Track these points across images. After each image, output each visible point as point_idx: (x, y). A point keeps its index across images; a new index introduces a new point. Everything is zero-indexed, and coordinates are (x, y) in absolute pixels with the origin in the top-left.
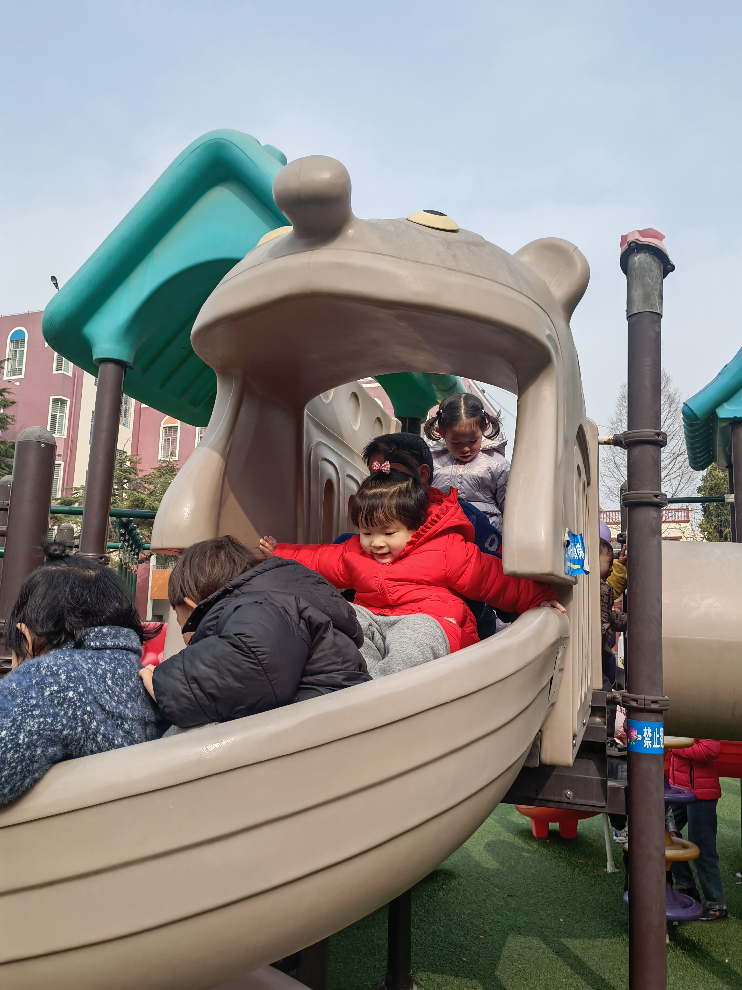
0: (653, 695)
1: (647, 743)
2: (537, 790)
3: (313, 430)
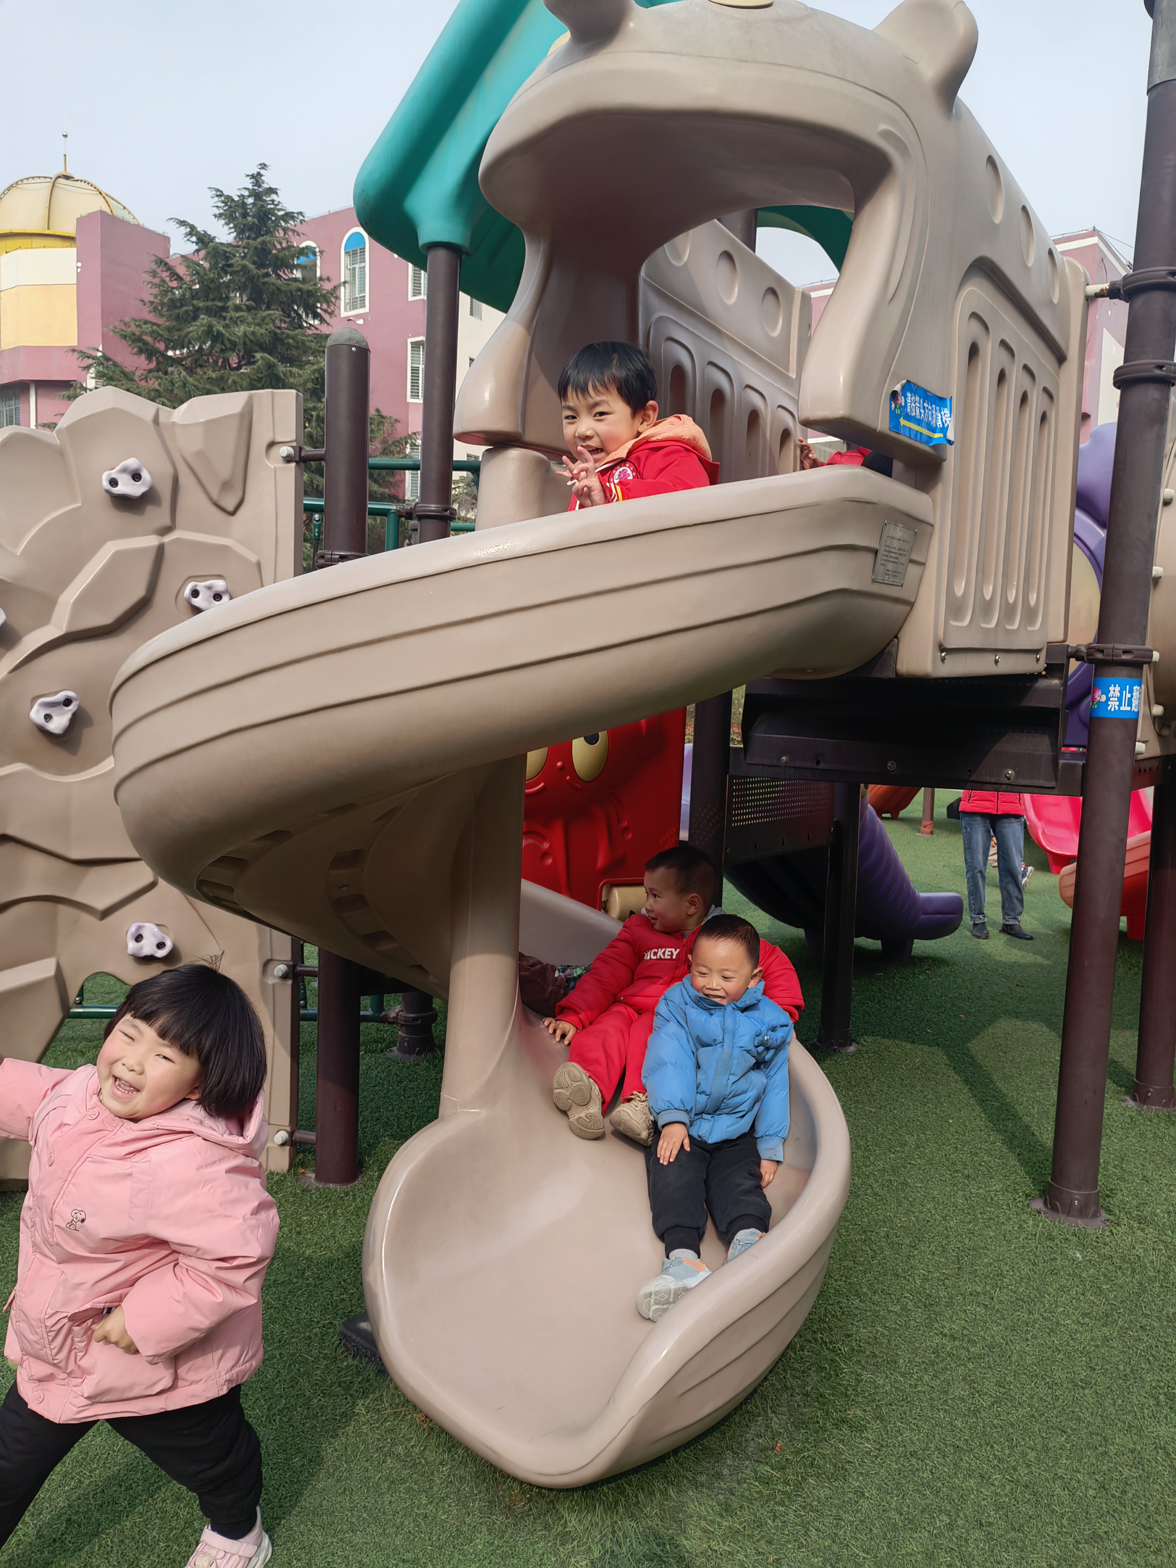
1: (1113, 705)
2: (970, 771)
3: (655, 301)
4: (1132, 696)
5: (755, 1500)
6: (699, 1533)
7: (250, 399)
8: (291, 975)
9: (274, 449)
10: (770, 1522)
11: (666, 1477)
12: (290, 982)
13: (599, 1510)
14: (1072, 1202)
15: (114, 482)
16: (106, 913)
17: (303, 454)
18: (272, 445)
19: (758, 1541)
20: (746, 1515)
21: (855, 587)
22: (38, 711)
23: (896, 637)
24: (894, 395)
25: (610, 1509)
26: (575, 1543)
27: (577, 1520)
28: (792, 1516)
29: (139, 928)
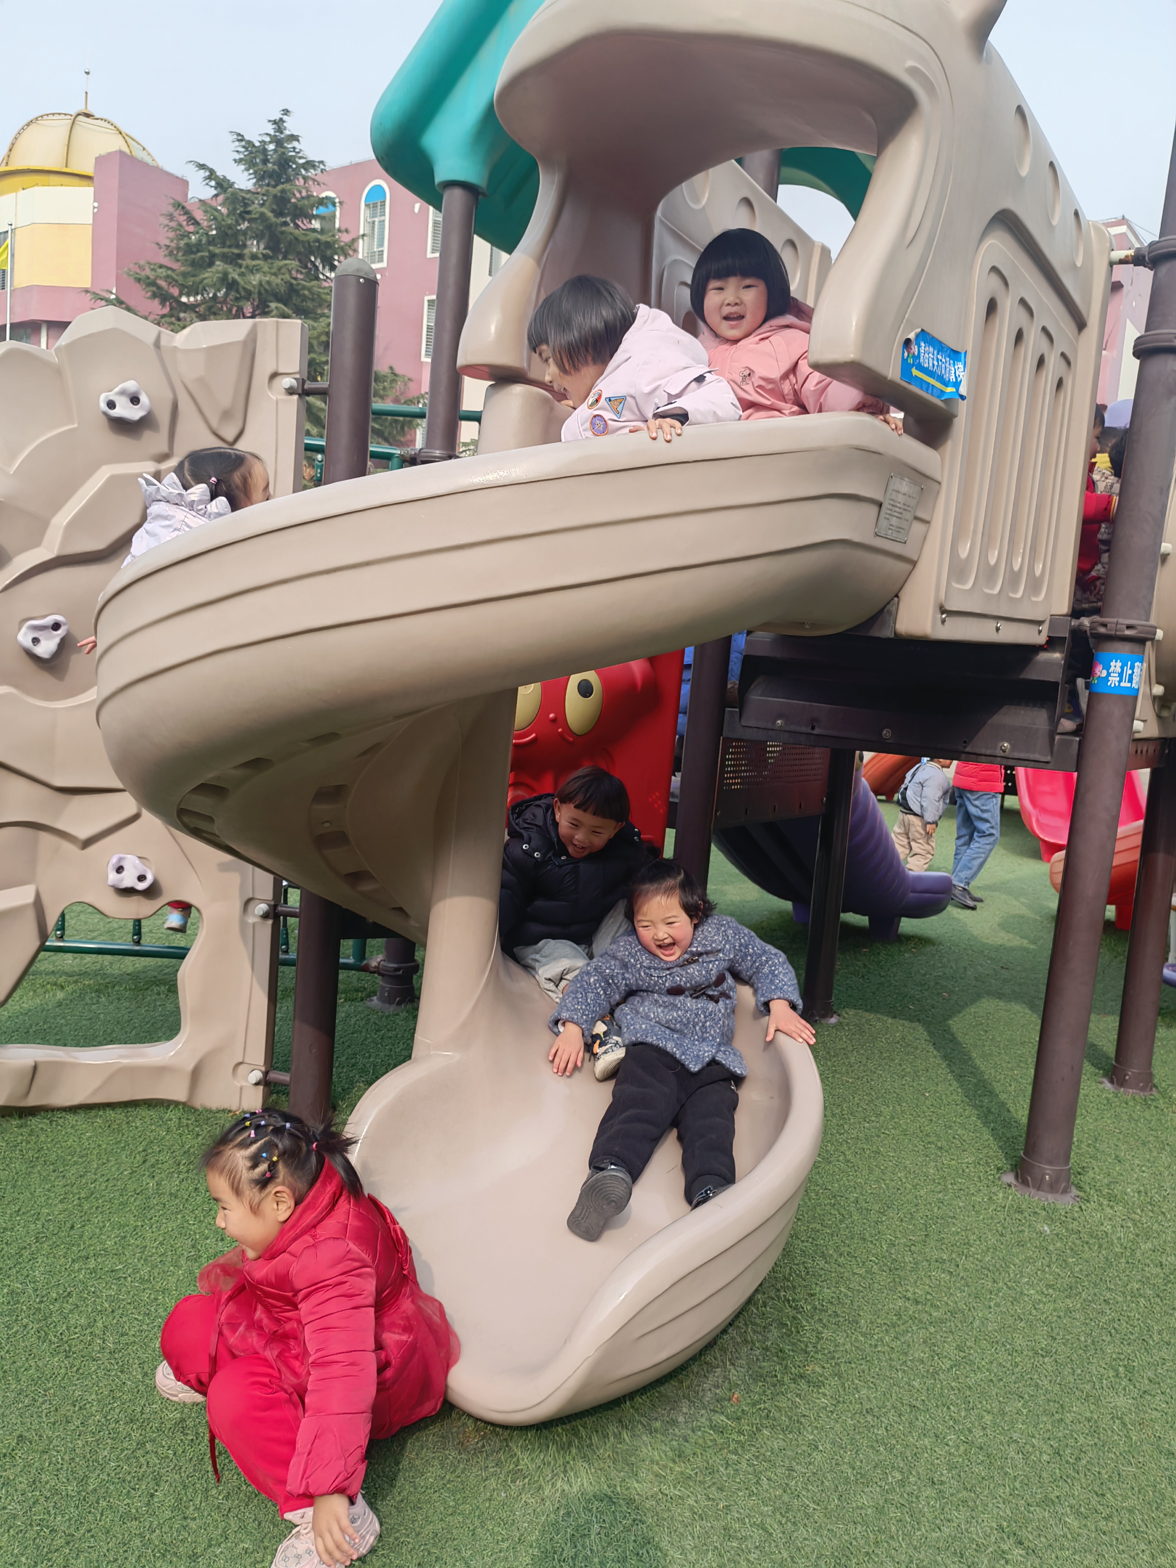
0: (1131, 618)
1: (1114, 680)
2: (965, 742)
3: (670, 242)
4: (1133, 672)
5: (709, 1447)
6: (651, 1476)
7: (254, 327)
8: (272, 915)
9: (277, 380)
10: (722, 1469)
11: (621, 1421)
12: (270, 922)
13: (553, 1449)
14: (1043, 1177)
15: (111, 405)
16: (87, 843)
17: (306, 387)
18: (274, 375)
19: (709, 1487)
20: (699, 1462)
21: (856, 538)
22: (25, 634)
23: (897, 596)
24: (908, 342)
25: (563, 1449)
26: (526, 1480)
27: (530, 1458)
28: (744, 1465)
29: (121, 859)
